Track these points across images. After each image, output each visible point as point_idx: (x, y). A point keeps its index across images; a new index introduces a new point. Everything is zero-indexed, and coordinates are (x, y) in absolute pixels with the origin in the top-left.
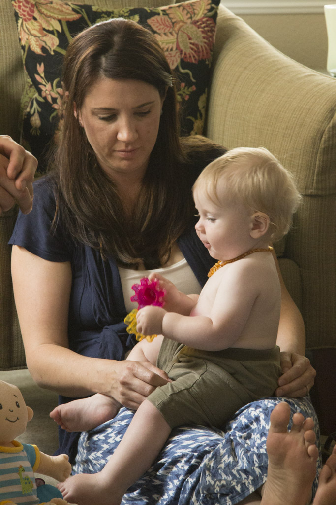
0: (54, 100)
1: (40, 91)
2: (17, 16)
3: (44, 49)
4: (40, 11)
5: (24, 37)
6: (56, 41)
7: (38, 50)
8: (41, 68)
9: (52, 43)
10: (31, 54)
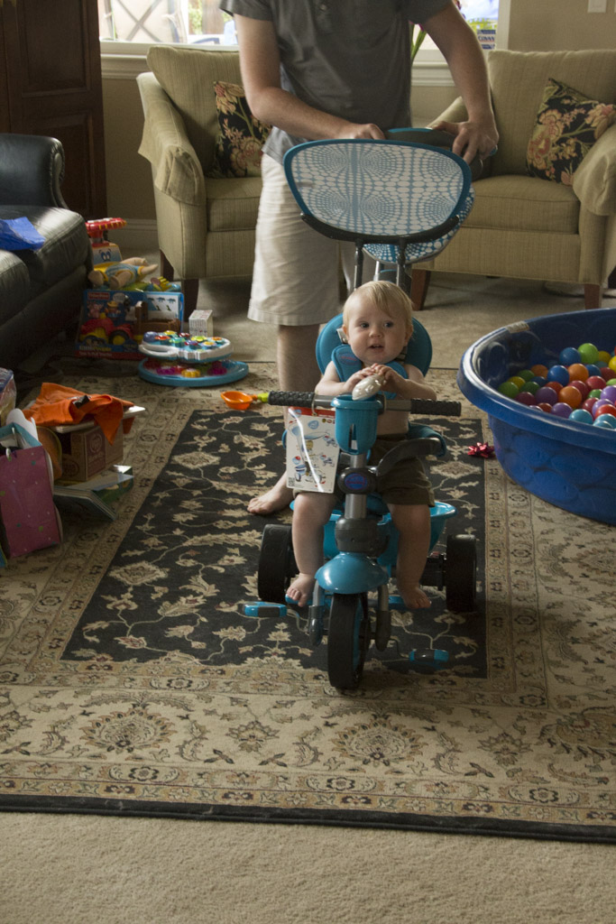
0: (232, 138)
1: (224, 133)
2: (216, 94)
3: (228, 112)
4: (228, 93)
5: (219, 105)
6: (234, 108)
7: (225, 112)
8: (226, 121)
9: (233, 109)
10: (222, 113)
